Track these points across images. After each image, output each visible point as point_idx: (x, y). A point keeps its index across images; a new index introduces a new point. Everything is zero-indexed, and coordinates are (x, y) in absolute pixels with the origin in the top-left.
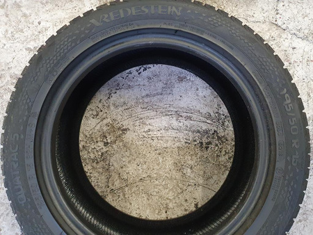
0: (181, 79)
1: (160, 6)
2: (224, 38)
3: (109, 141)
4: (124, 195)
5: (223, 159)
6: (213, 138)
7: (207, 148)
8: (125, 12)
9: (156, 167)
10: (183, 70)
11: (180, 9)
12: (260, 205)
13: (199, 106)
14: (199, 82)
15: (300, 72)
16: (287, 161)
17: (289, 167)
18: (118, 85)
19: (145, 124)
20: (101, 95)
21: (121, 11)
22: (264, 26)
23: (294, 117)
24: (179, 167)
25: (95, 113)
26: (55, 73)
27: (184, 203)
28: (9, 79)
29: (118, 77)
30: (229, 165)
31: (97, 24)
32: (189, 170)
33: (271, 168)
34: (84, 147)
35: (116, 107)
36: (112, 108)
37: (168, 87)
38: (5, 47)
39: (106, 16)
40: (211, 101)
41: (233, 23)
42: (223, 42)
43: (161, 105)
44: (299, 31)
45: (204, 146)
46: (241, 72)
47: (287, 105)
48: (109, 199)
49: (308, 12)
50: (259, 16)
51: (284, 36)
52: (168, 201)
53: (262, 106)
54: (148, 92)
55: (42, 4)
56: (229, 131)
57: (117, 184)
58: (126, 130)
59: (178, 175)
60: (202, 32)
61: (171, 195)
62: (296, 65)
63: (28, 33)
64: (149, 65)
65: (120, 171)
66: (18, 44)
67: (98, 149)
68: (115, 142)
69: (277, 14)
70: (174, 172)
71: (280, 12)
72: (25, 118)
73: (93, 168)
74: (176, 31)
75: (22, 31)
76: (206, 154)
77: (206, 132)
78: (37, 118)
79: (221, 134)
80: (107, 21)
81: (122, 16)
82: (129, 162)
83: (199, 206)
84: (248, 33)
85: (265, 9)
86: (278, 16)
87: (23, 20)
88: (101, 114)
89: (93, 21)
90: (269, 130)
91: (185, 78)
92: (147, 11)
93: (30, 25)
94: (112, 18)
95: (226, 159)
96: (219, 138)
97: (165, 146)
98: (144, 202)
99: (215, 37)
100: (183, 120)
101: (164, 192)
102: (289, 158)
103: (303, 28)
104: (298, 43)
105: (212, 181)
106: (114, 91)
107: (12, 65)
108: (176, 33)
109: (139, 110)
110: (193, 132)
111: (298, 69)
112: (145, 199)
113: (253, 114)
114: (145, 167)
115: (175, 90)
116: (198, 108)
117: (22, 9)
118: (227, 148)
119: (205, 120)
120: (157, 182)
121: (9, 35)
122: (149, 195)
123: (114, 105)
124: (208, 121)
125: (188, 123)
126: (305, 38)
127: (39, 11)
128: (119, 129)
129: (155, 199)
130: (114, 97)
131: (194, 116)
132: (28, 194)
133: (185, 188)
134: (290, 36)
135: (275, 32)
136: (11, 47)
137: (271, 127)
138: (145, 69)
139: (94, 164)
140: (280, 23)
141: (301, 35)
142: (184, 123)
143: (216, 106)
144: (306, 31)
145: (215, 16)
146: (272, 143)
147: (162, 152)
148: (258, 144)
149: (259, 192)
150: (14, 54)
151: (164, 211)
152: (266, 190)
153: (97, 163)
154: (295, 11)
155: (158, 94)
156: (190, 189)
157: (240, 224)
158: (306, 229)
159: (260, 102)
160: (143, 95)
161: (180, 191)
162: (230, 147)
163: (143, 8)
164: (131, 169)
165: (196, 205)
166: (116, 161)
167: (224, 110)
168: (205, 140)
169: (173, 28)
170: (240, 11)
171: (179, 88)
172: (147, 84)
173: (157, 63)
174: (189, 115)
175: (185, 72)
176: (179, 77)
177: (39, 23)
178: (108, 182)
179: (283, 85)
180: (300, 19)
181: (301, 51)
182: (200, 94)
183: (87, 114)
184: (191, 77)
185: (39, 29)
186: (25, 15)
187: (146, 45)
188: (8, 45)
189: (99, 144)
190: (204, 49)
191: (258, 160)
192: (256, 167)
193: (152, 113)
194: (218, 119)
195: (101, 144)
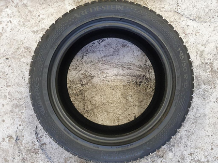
0: (124, 46)
1: (112, 6)
2: (147, 22)
3: (84, 83)
4: (94, 113)
5: (149, 91)
6: (143, 79)
7: (140, 85)
8: (93, 9)
9: (111, 97)
10: (125, 41)
11: (123, 6)
12: (168, 109)
13: (134, 61)
14: (134, 47)
15: (192, 40)
16: (181, 86)
17: (183, 89)
18: (87, 51)
19: (104, 73)
20: (78, 57)
21: (91, 9)
22: (170, 13)
23: (185, 62)
24: (124, 96)
25: (75, 68)
26: (56, 44)
27: (128, 116)
28: (23, 49)
29: (87, 46)
30: (153, 94)
31: (78, 16)
32: (130, 98)
33: (174, 90)
34: (69, 87)
35: (87, 63)
36: (84, 64)
37: (116, 51)
38: (20, 31)
39: (83, 12)
40: (141, 58)
41: (151, 13)
42: (147, 24)
43: (113, 61)
44: (191, 15)
45: (138, 84)
46: (157, 40)
47: (181, 56)
48: (85, 116)
49: (196, 4)
50: (168, 8)
51: (182, 19)
52: (119, 116)
53: (168, 58)
54: (105, 54)
55: (40, 4)
56: (152, 75)
57: (90, 107)
58: (93, 76)
59: (124, 101)
60: (135, 19)
61: (120, 112)
62: (189, 35)
63: (32, 22)
64: (105, 39)
65: (91, 100)
66: (27, 29)
67: (78, 88)
68: (87, 84)
69: (178, 6)
70: (121, 99)
71: (179, 5)
72: (41, 69)
73: (76, 99)
74: (121, 19)
75: (29, 21)
76: (139, 88)
77: (139, 76)
78: (48, 68)
79: (148, 77)
80: (83, 14)
81: (91, 12)
82: (96, 94)
83: (137, 117)
84: (160, 19)
85: (171, 3)
86: (178, 7)
87: (29, 14)
88: (78, 68)
89: (75, 15)
90: (172, 70)
91: (126, 45)
92: (105, 8)
93: (33, 17)
94: (86, 13)
95: (151, 91)
96: (146, 79)
97: (116, 85)
98: (106, 117)
99: (142, 22)
100: (125, 70)
101: (116, 111)
102: (182, 84)
103: (193, 14)
104: (190, 23)
105: (143, 103)
106: (85, 55)
107: (24, 41)
108: (121, 20)
109: (100, 65)
110: (132, 76)
111: (190, 37)
112: (106, 114)
113: (164, 63)
114: (105, 97)
115: (121, 53)
116: (134, 62)
117: (28, 8)
118: (151, 84)
119: (138, 69)
120: (112, 105)
121: (22, 24)
122: (108, 113)
123: (86, 62)
124: (140, 70)
125: (129, 71)
126: (194, 20)
127: (38, 9)
128: (89, 76)
129: (111, 114)
130: (85, 58)
131: (132, 67)
132: (46, 109)
133: (128, 108)
134: (185, 19)
135: (177, 17)
136: (23, 31)
137: (173, 68)
138: (103, 41)
139: (76, 97)
140: (179, 11)
141: (192, 18)
142: (126, 71)
143: (144, 61)
144: (195, 16)
145: (142, 10)
146: (174, 77)
147: (114, 88)
148: (167, 78)
149: (168, 103)
150: (25, 35)
151: (117, 121)
152: (171, 101)
153: (78, 96)
154: (188, 4)
155: (110, 55)
156: (131, 108)
157: (158, 120)
158: (197, 127)
159: (167, 56)
160: (102, 56)
161: (125, 109)
162: (153, 83)
163: (103, 7)
164: (97, 98)
165: (135, 117)
166: (88, 94)
167: (149, 63)
168: (138, 81)
169: (119, 17)
170: (157, 5)
171: (123, 51)
172: (104, 49)
173: (109, 37)
174: (129, 66)
175: (126, 42)
176: (122, 45)
177: (39, 16)
178: (84, 106)
179: (179, 46)
180: (191, 8)
181: (192, 27)
182: (135, 54)
183: (70, 68)
184: (130, 44)
185: (39, 19)
186: (30, 11)
187: (105, 27)
188: (21, 30)
189: (78, 85)
190: (136, 28)
191: (167, 87)
192: (166, 90)
193: (108, 67)
194: (146, 68)
195: (79, 85)
